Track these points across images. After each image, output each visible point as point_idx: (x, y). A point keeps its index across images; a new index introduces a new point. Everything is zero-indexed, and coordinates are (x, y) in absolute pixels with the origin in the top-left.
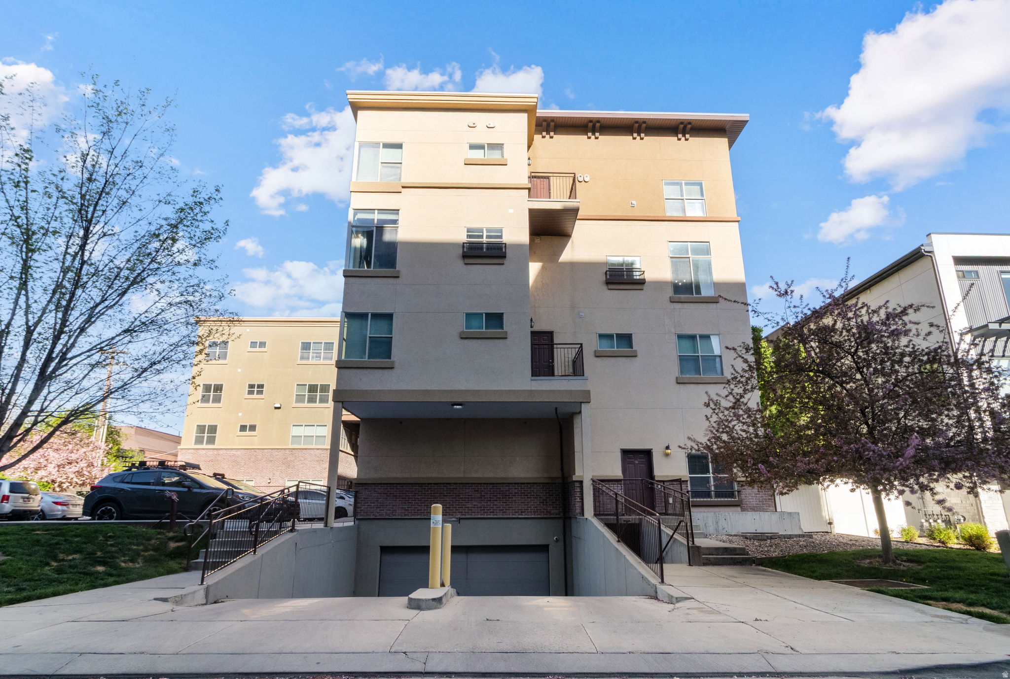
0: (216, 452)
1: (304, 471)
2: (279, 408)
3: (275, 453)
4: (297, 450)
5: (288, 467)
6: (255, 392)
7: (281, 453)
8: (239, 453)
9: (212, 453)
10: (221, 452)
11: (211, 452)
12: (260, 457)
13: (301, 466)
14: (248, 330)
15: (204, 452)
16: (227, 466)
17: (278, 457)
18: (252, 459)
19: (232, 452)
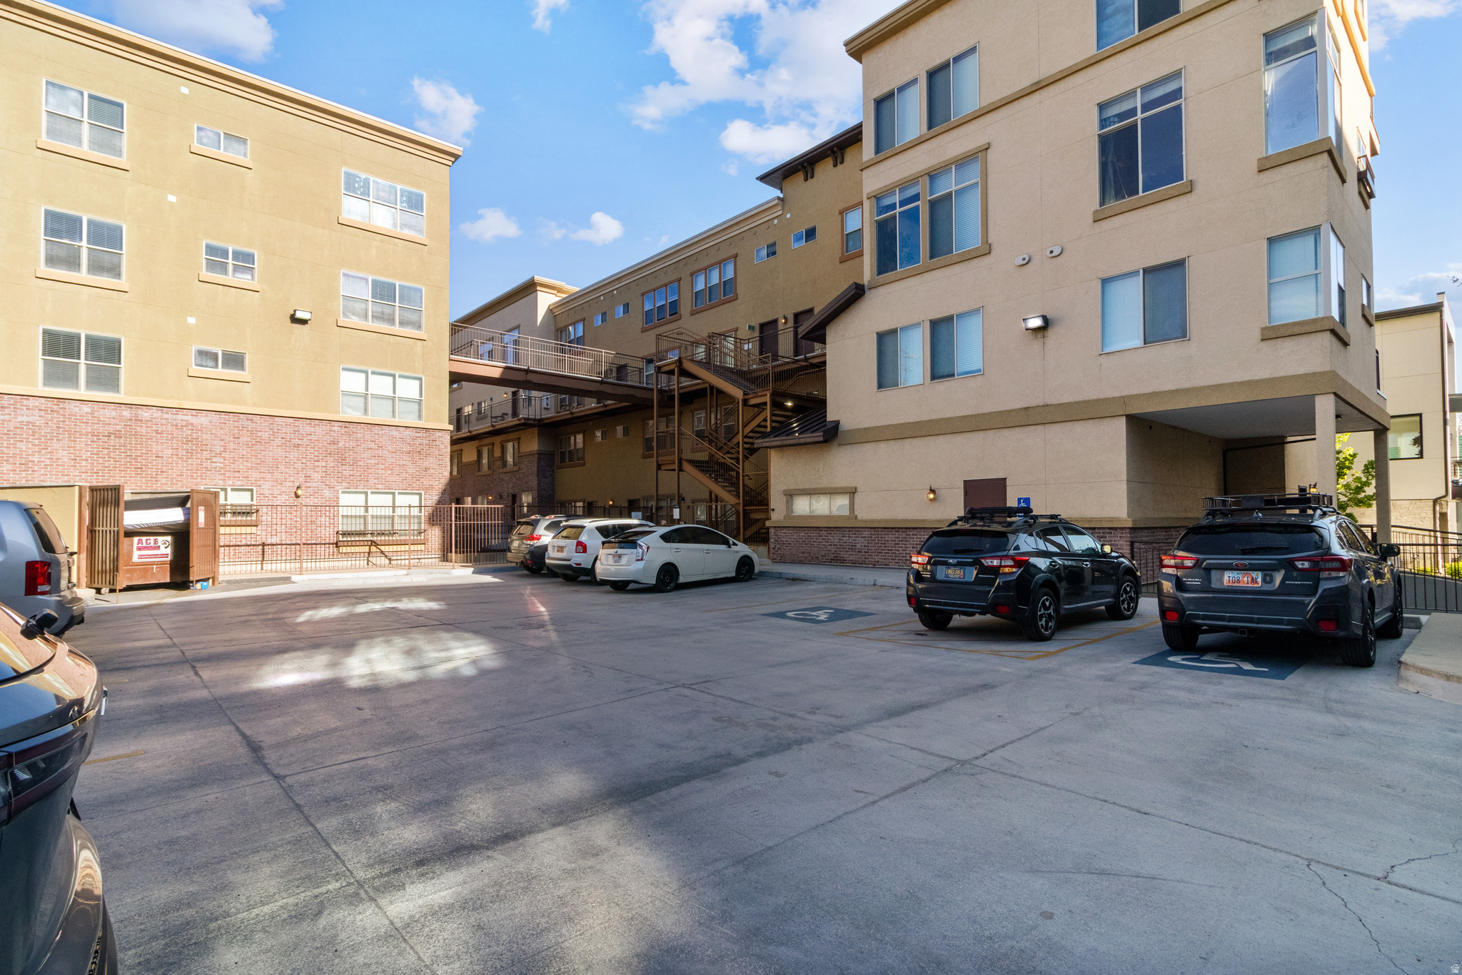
0: (126, 413)
1: (380, 471)
2: (304, 322)
3: (306, 428)
4: (359, 427)
5: (343, 460)
6: (230, 268)
7: (320, 430)
8: (203, 420)
9: (114, 413)
10: (145, 414)
11: (110, 412)
12: (265, 435)
13: (373, 461)
14: (185, 90)
15: (86, 409)
16: (170, 452)
17: (313, 437)
18: (245, 439)
19: (180, 417)
